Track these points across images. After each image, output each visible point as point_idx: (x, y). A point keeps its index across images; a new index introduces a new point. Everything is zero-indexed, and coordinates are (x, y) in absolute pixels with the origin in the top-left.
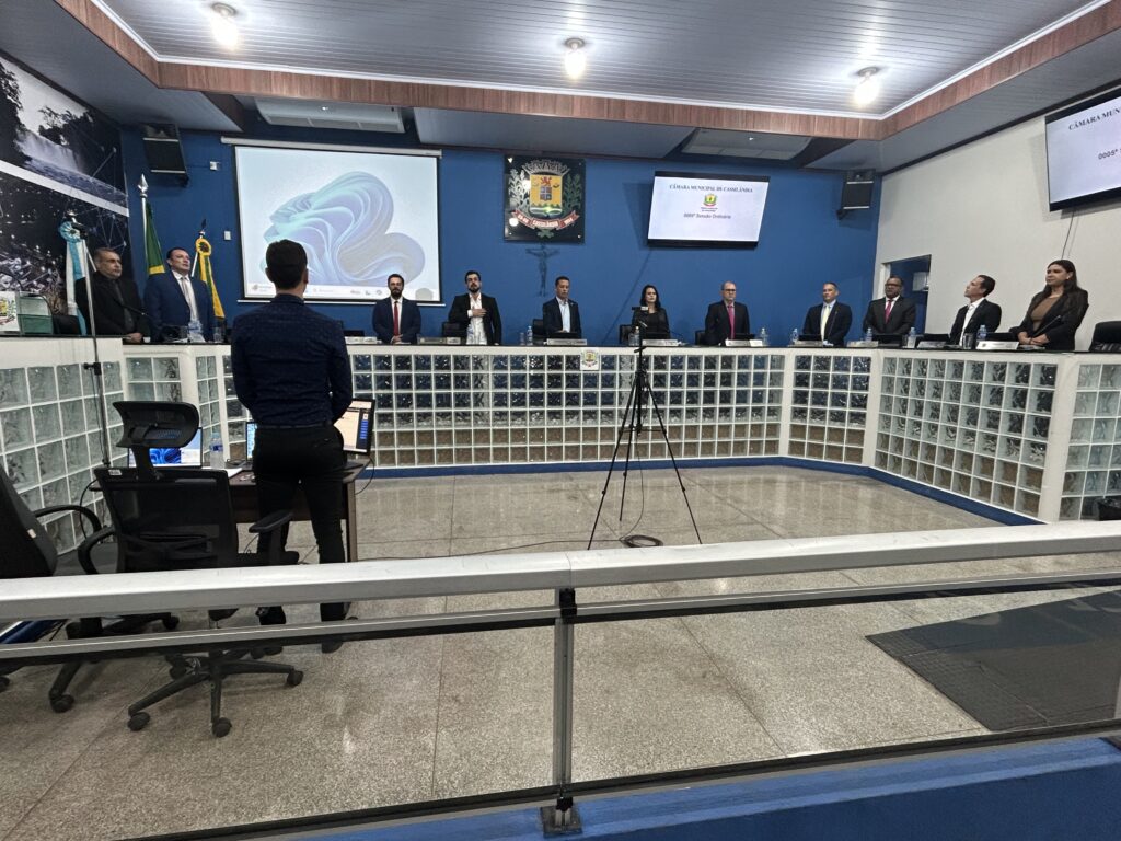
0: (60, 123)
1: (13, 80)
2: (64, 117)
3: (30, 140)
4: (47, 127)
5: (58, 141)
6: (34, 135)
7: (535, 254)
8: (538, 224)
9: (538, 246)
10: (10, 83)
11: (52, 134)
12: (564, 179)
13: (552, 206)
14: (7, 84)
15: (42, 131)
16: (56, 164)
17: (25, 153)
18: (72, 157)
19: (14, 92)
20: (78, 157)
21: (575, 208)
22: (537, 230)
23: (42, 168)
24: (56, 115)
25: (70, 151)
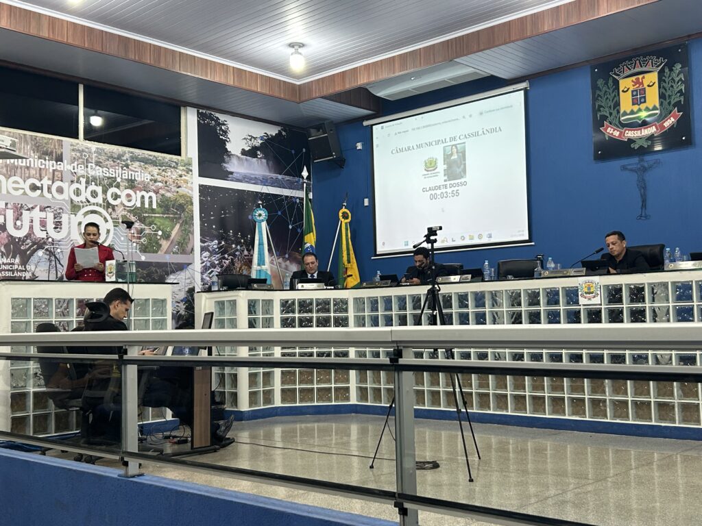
0: (258, 143)
1: (225, 125)
2: (262, 138)
3: (234, 160)
4: (247, 149)
5: (255, 156)
6: (237, 156)
7: (631, 170)
8: (630, 134)
9: (635, 160)
10: (223, 128)
11: (251, 153)
12: (661, 73)
13: (647, 109)
14: (221, 129)
15: (244, 152)
16: (253, 172)
17: (229, 170)
18: (265, 164)
19: (225, 132)
20: (271, 163)
21: (677, 104)
22: (631, 141)
23: (241, 178)
24: (255, 138)
25: (264, 161)
